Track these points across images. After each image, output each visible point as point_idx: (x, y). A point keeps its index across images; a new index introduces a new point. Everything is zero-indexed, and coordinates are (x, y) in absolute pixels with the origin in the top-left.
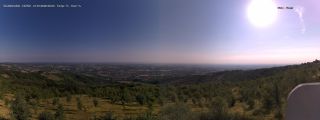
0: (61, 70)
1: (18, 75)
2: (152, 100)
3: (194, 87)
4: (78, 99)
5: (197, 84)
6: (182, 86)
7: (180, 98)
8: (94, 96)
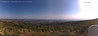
0: (18, 21)
1: (6, 22)
2: (47, 30)
3: (59, 26)
4: (24, 30)
5: (60, 25)
6: (56, 26)
7: (55, 30)
8: (29, 29)
